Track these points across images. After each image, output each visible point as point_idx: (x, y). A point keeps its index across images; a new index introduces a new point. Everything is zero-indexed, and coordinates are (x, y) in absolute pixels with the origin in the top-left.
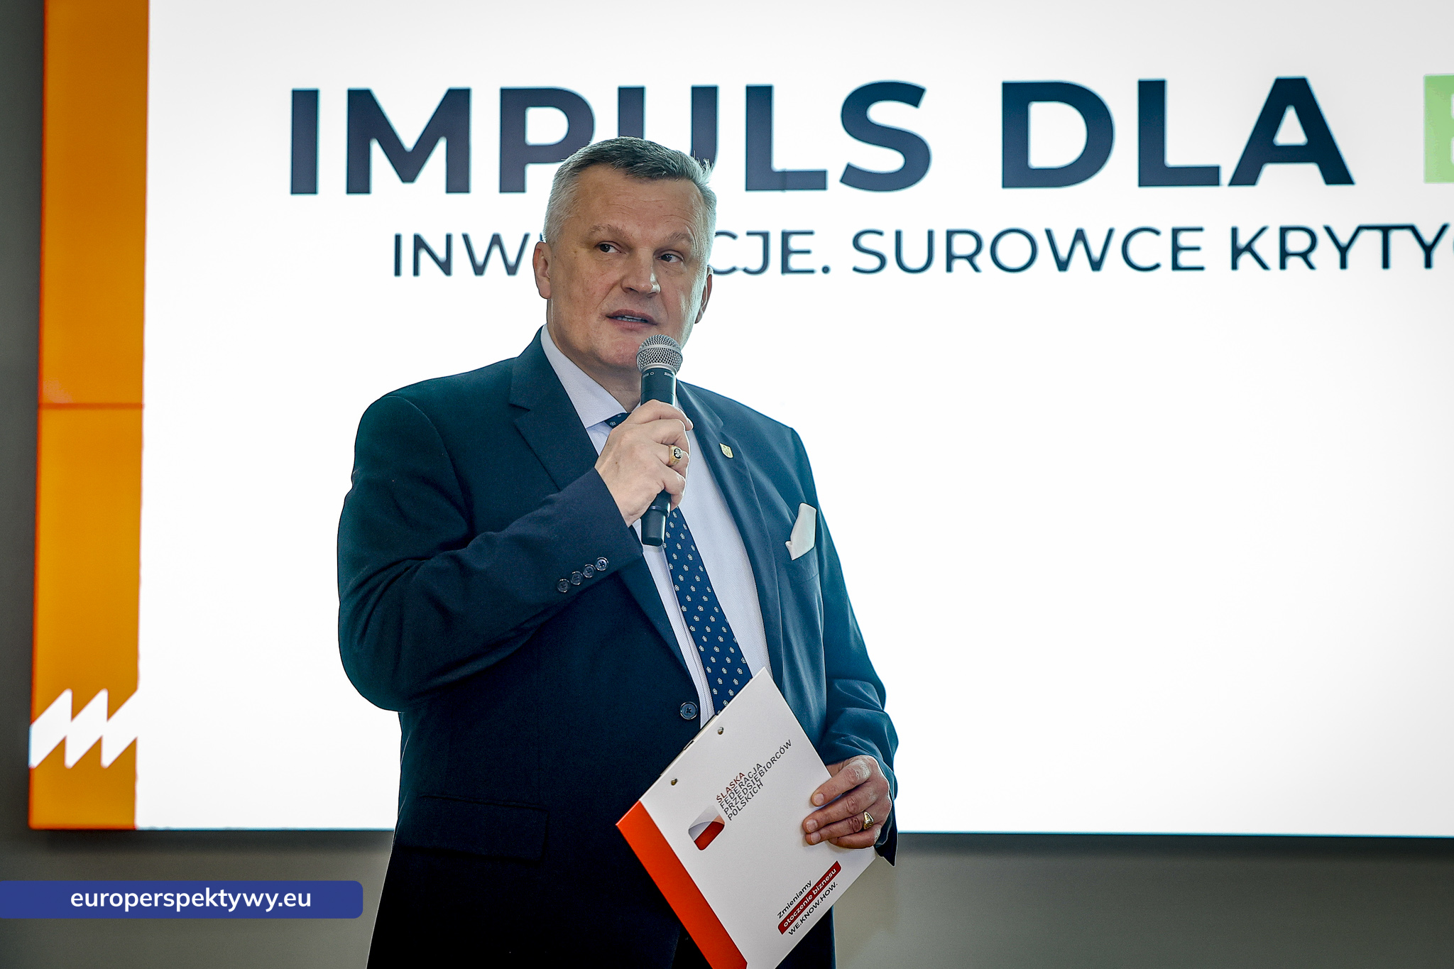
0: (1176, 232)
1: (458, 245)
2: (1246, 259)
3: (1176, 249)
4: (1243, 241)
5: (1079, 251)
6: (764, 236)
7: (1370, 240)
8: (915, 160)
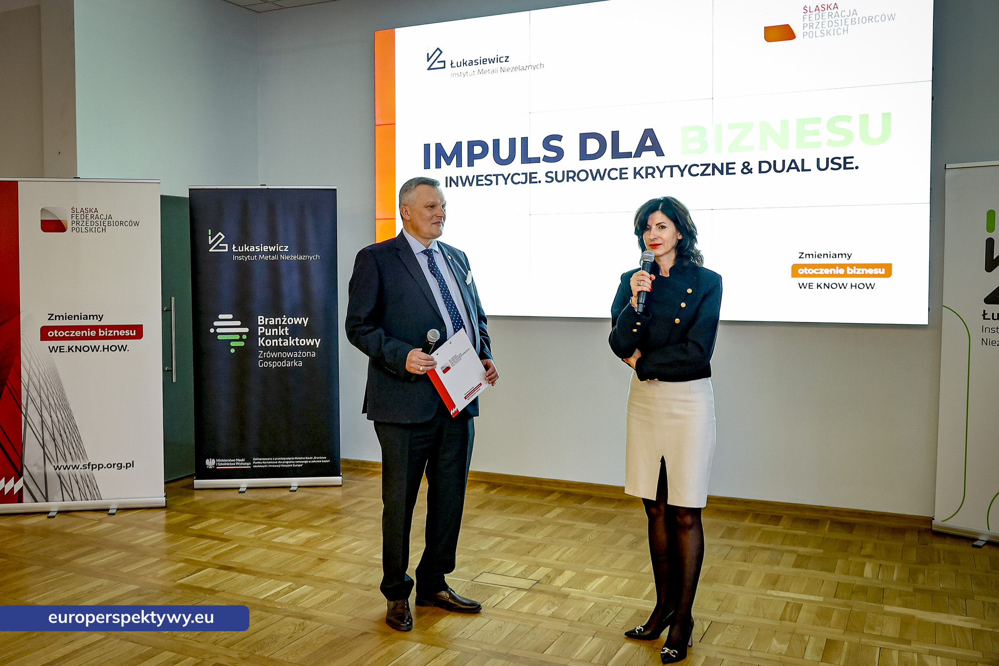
0: (621, 169)
1: (459, 179)
3: (621, 174)
4: (637, 172)
5: (597, 175)
6: (526, 174)
7: (668, 170)
8: (560, 153)
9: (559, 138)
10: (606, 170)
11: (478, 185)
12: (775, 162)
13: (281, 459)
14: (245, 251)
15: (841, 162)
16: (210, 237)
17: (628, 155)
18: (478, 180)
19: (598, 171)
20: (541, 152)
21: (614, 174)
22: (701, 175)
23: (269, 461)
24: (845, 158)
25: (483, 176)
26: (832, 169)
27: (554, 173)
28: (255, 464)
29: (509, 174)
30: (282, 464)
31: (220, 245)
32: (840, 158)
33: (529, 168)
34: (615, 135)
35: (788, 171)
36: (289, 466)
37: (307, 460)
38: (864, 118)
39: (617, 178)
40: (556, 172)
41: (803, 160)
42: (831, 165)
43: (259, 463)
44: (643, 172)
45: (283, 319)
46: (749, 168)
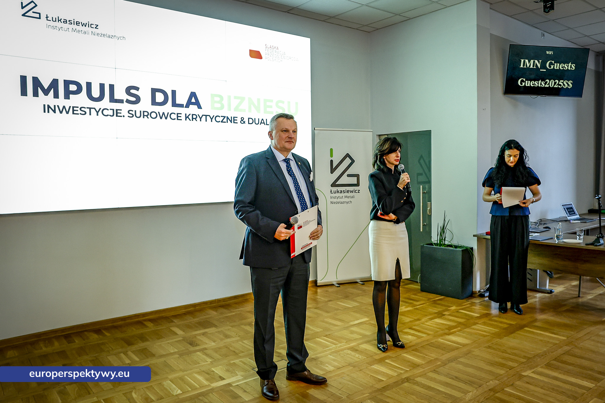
0: (178, 114)
1: (57, 108)
2: (187, 119)
3: (178, 117)
4: (187, 116)
5: (164, 116)
6: (113, 110)
7: (204, 117)
8: (138, 100)
9: (137, 89)
10: (168, 113)
11: (73, 113)
12: (255, 119)
17: (181, 106)
18: (73, 110)
19: (163, 113)
20: (125, 97)
21: (173, 116)
22: (221, 122)
25: (78, 107)
27: (134, 111)
29: (100, 109)
33: (115, 106)
34: (174, 92)
35: (260, 124)
39: (175, 119)
40: (135, 111)
44: (190, 117)
46: (244, 121)
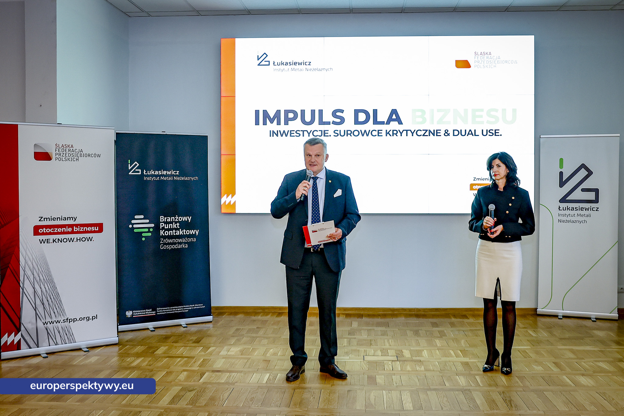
0: (378, 131)
1: (279, 132)
2: (388, 135)
3: (378, 133)
4: (387, 132)
5: (365, 133)
6: (322, 131)
7: (405, 132)
8: (343, 120)
9: (342, 111)
10: (370, 130)
11: (291, 136)
12: (461, 130)
13: (175, 307)
14: (152, 174)
15: (493, 132)
16: (129, 165)
17: (382, 123)
18: (291, 133)
19: (365, 131)
20: (331, 119)
21: (375, 133)
22: (423, 136)
23: (167, 309)
24: (495, 130)
25: (294, 131)
26: (489, 135)
27: (339, 131)
28: (158, 312)
29: (311, 131)
30: (175, 311)
31: (136, 170)
32: (493, 130)
33: (323, 127)
34: (375, 111)
35: (468, 135)
36: (180, 312)
37: (191, 307)
38: (504, 110)
39: (376, 135)
40: (340, 131)
41: (475, 130)
42: (489, 133)
43: (160, 311)
45: (176, 217)
46: (448, 133)
